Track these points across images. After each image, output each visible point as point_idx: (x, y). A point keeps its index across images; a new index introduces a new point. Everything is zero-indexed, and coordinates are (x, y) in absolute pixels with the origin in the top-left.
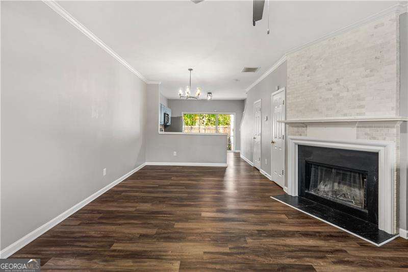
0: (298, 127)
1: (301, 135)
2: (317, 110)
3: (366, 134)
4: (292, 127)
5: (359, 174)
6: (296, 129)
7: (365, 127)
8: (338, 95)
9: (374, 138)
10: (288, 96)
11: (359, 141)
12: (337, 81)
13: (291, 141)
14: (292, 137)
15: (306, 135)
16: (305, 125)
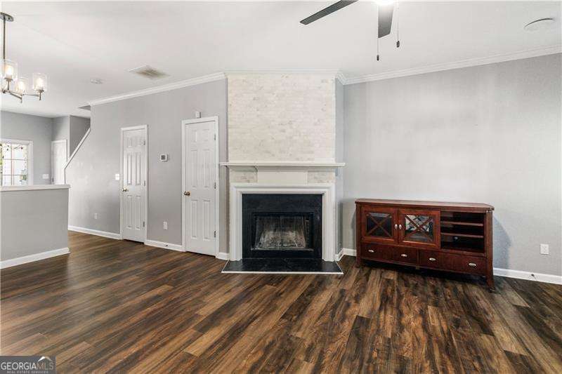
0: (245, 171)
1: (249, 182)
2: (268, 152)
3: (315, 178)
4: (236, 171)
5: (304, 216)
6: (242, 174)
7: (314, 171)
8: (291, 138)
9: (321, 182)
10: (229, 130)
11: (310, 185)
12: (290, 123)
13: (235, 189)
14: (237, 184)
15: (256, 181)
16: (255, 169)
